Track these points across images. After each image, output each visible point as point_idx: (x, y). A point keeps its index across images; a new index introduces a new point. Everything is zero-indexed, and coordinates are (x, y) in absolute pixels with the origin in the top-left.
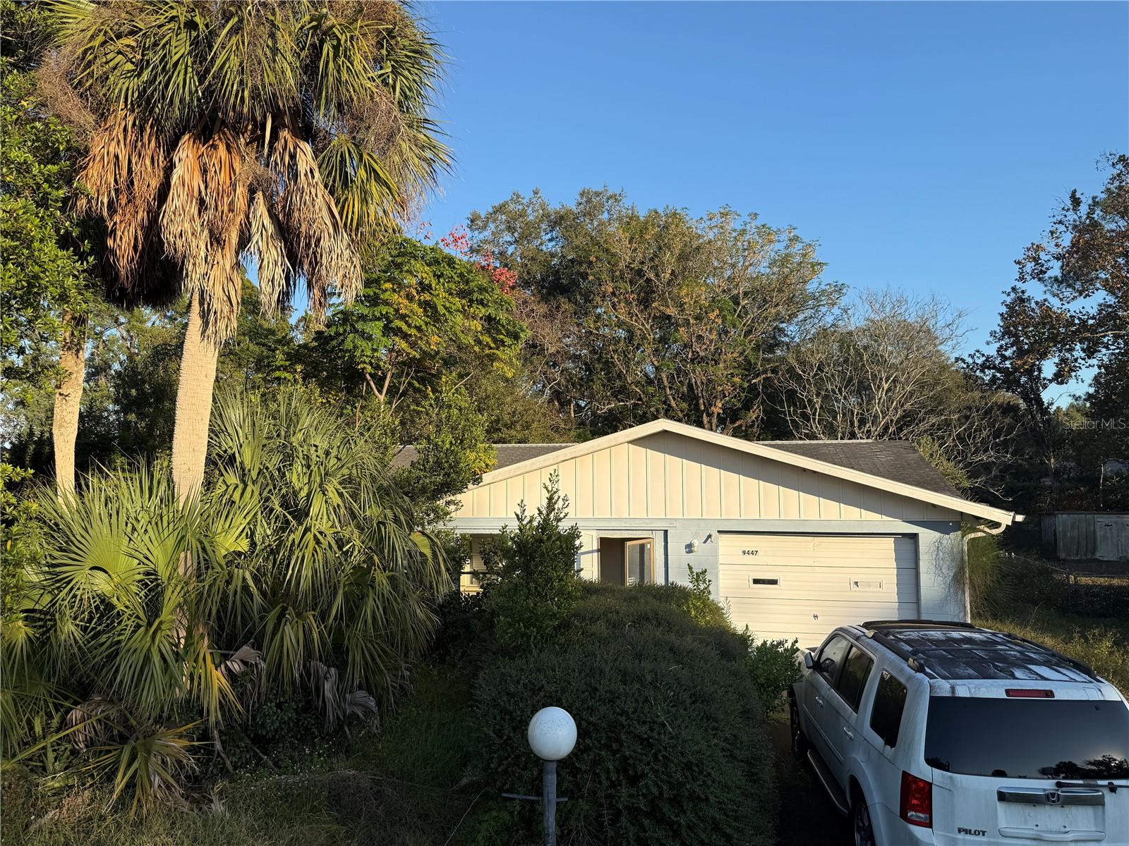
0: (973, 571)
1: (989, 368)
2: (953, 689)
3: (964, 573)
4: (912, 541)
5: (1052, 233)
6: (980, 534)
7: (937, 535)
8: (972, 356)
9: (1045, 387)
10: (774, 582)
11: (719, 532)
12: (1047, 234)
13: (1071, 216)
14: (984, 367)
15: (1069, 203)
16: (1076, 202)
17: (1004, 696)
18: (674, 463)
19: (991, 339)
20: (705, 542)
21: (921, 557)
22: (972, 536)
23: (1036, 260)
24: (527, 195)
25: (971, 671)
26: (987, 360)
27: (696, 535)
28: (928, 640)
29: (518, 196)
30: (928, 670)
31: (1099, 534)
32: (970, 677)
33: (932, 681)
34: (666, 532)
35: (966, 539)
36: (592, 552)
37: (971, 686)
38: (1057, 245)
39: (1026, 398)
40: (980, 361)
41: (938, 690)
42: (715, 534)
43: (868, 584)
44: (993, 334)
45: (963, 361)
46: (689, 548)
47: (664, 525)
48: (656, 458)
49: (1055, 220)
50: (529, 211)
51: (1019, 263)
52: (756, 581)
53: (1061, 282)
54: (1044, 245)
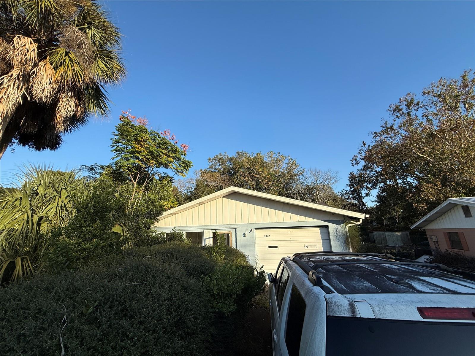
0: (352, 239)
1: (347, 194)
2: (352, 306)
3: (348, 240)
4: (326, 229)
5: (359, 153)
6: (352, 225)
7: (336, 225)
8: (342, 191)
9: (363, 198)
10: (276, 247)
11: (255, 228)
12: (358, 153)
13: (364, 148)
14: (346, 194)
15: (362, 144)
16: (364, 144)
17: (417, 317)
18: (239, 203)
19: (347, 186)
20: (250, 232)
21: (330, 235)
22: (349, 225)
23: (356, 160)
24: (223, 154)
25: (366, 284)
26: (346, 192)
27: (247, 230)
28: (330, 261)
29: (221, 154)
30: (325, 283)
31: (387, 238)
32: (368, 291)
33: (328, 296)
34: (236, 229)
35: (347, 227)
36: (210, 238)
37: (373, 303)
38: (361, 156)
39: (358, 201)
40: (344, 192)
41: (336, 308)
42: (253, 229)
43: (312, 247)
44: (347, 185)
45: (340, 192)
46: (244, 235)
47: (235, 227)
48: (232, 202)
49: (359, 149)
50: (224, 157)
51: (351, 161)
52: (270, 247)
53: (363, 170)
54: (358, 156)
